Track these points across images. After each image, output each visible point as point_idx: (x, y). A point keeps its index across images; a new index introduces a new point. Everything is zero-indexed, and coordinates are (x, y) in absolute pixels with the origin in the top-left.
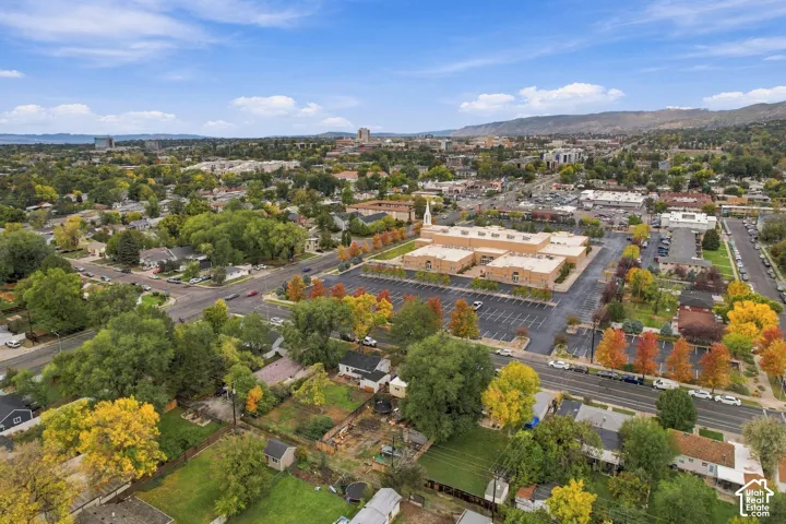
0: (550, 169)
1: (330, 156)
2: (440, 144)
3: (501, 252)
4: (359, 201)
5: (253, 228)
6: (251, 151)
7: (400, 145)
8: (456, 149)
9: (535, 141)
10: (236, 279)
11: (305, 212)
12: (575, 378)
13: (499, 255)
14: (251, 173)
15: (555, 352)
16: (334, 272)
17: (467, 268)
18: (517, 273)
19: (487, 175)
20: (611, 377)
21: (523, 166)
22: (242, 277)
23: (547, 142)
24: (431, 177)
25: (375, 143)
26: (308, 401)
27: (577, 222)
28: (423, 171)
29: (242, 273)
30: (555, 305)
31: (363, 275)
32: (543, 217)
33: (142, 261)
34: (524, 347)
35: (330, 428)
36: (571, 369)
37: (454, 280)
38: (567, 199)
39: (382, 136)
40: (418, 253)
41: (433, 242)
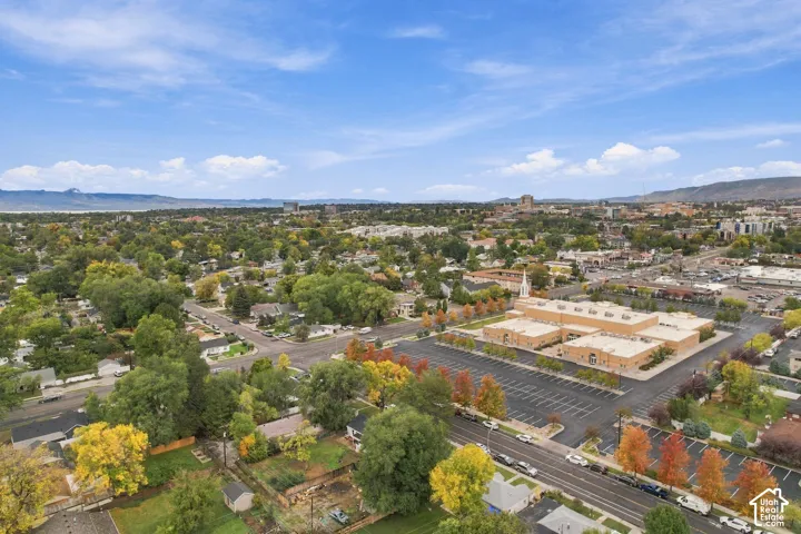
0: (721, 240)
1: (487, 223)
2: (606, 211)
3: (593, 330)
4: (482, 269)
5: (346, 291)
6: (412, 216)
7: (563, 211)
8: (625, 216)
9: (726, 208)
10: (320, 337)
11: (420, 278)
12: (586, 477)
13: (586, 334)
14: (397, 237)
15: (581, 446)
16: (412, 338)
17: (546, 346)
18: (593, 355)
19: (641, 246)
20: (629, 483)
21: (689, 237)
22: (326, 335)
23: (741, 209)
24: (575, 247)
25: (536, 209)
26: (291, 455)
27: (717, 302)
28: (570, 239)
29: (327, 332)
30: (621, 393)
31: (437, 343)
32: (676, 295)
33: (252, 314)
34: (552, 435)
35: (298, 483)
36: (587, 466)
37: (522, 354)
38: (725, 276)
39: (548, 203)
40: (500, 325)
41: (524, 315)
